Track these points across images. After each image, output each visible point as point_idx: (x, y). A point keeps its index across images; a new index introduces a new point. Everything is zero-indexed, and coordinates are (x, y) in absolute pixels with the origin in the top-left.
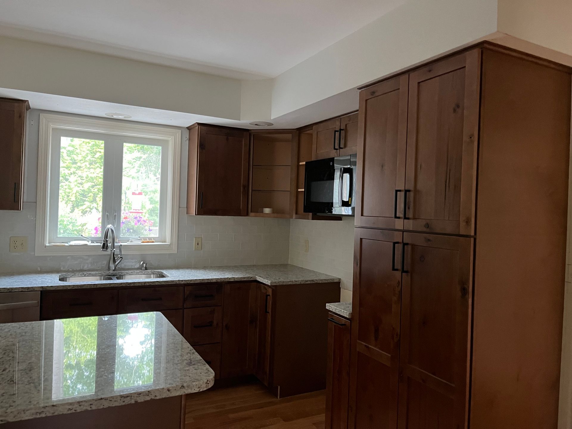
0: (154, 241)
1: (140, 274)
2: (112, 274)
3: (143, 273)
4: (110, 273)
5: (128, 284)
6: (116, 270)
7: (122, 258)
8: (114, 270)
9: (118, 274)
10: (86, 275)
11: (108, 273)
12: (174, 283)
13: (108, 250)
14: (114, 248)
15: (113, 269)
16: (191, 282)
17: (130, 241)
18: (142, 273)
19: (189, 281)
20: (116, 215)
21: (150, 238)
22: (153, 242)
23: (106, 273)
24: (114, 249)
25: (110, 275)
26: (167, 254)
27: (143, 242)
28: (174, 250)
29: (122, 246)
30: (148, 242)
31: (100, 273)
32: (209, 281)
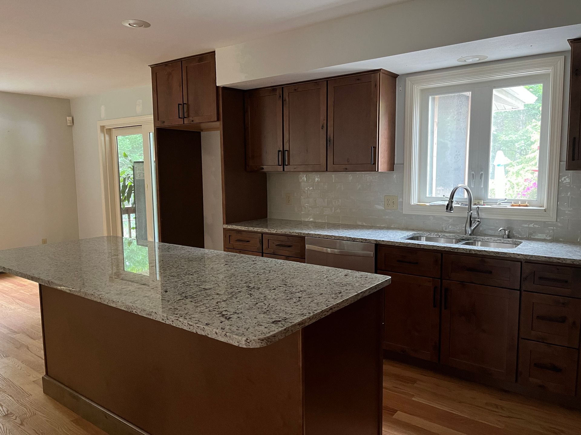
0: (528, 204)
1: (498, 242)
2: (466, 238)
3: (502, 241)
4: (464, 237)
5: (452, 249)
6: (474, 235)
7: (479, 222)
8: (470, 235)
9: (472, 239)
10: (441, 237)
11: (462, 237)
12: (507, 256)
13: (452, 212)
14: (471, 210)
15: (470, 233)
16: (531, 259)
17: (498, 204)
18: (500, 242)
19: (529, 257)
20: (482, 173)
21: (524, 201)
22: (526, 206)
23: (460, 237)
24: (472, 212)
25: (464, 239)
26: (542, 221)
27: (512, 206)
28: (552, 217)
29: (480, 208)
30: (520, 206)
31: (453, 236)
32: (560, 262)
